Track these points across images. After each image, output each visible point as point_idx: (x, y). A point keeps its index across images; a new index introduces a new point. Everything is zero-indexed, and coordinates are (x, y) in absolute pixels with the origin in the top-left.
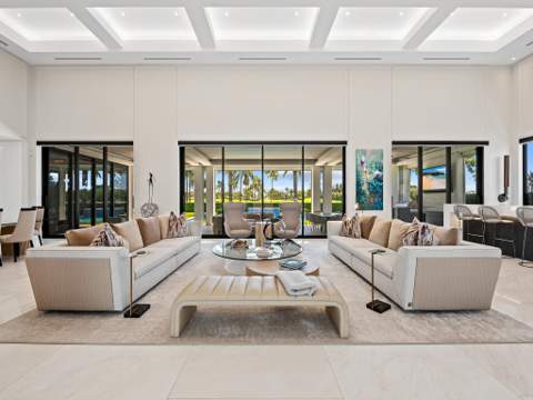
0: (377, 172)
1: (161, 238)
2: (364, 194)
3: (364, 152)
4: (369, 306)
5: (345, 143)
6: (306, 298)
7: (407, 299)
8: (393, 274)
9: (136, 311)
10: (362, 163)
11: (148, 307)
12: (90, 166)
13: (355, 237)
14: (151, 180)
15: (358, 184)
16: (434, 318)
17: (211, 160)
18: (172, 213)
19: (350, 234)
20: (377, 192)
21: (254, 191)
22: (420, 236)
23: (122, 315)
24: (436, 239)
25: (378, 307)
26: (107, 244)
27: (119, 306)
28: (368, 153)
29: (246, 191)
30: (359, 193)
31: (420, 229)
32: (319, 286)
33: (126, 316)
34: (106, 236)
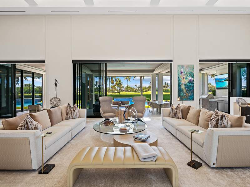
0: (190, 78)
1: (62, 120)
2: (182, 91)
3: (183, 66)
4: (189, 164)
5: (171, 61)
6: (152, 163)
7: (213, 160)
8: (203, 144)
9: (46, 169)
10: (181, 73)
11: (53, 166)
12: (20, 74)
13: (178, 118)
14: (56, 84)
15: (179, 85)
16: (230, 172)
17: (92, 71)
18: (69, 105)
19: (175, 116)
20: (190, 90)
21: (117, 87)
22: (220, 121)
23: (37, 172)
24: (230, 123)
25: (195, 165)
26: (28, 128)
27: (35, 167)
28: (185, 67)
29: (112, 87)
30: (180, 91)
31: (220, 117)
32: (159, 155)
33: (40, 173)
34: (27, 123)
